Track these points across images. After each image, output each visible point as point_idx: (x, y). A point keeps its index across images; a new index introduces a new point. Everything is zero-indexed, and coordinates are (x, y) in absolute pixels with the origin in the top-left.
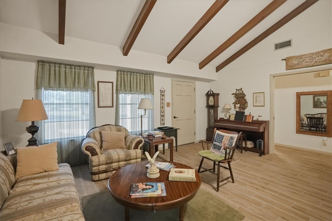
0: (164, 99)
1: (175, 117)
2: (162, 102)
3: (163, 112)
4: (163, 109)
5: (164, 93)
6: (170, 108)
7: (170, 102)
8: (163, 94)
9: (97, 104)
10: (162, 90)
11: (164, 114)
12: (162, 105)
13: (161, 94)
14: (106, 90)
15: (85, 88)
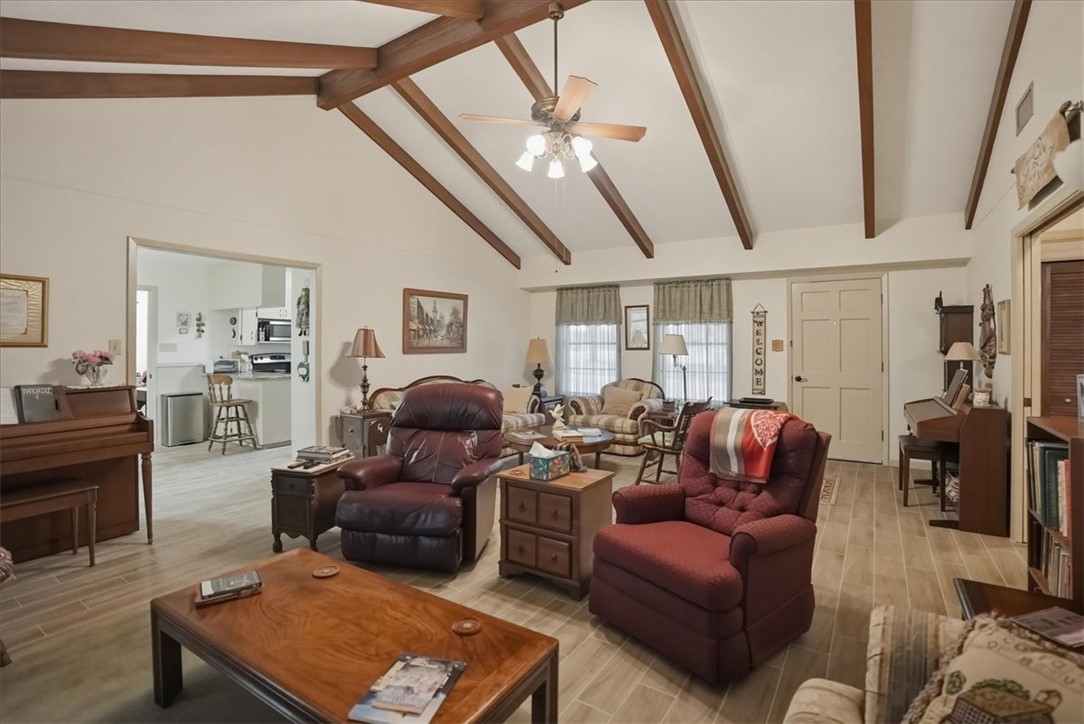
0: (762, 332)
1: (799, 379)
2: (758, 340)
3: (759, 362)
4: (762, 357)
5: (765, 316)
6: (783, 355)
7: (784, 338)
8: (762, 319)
9: (624, 345)
10: (759, 309)
11: (762, 367)
12: (757, 347)
13: (754, 321)
14: (638, 321)
15: (606, 320)
